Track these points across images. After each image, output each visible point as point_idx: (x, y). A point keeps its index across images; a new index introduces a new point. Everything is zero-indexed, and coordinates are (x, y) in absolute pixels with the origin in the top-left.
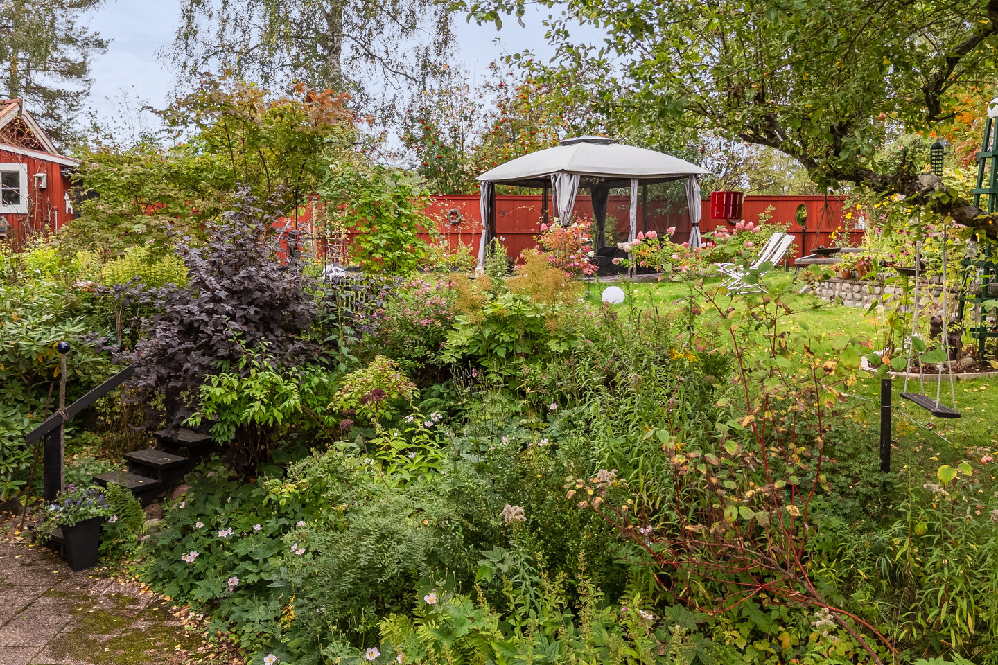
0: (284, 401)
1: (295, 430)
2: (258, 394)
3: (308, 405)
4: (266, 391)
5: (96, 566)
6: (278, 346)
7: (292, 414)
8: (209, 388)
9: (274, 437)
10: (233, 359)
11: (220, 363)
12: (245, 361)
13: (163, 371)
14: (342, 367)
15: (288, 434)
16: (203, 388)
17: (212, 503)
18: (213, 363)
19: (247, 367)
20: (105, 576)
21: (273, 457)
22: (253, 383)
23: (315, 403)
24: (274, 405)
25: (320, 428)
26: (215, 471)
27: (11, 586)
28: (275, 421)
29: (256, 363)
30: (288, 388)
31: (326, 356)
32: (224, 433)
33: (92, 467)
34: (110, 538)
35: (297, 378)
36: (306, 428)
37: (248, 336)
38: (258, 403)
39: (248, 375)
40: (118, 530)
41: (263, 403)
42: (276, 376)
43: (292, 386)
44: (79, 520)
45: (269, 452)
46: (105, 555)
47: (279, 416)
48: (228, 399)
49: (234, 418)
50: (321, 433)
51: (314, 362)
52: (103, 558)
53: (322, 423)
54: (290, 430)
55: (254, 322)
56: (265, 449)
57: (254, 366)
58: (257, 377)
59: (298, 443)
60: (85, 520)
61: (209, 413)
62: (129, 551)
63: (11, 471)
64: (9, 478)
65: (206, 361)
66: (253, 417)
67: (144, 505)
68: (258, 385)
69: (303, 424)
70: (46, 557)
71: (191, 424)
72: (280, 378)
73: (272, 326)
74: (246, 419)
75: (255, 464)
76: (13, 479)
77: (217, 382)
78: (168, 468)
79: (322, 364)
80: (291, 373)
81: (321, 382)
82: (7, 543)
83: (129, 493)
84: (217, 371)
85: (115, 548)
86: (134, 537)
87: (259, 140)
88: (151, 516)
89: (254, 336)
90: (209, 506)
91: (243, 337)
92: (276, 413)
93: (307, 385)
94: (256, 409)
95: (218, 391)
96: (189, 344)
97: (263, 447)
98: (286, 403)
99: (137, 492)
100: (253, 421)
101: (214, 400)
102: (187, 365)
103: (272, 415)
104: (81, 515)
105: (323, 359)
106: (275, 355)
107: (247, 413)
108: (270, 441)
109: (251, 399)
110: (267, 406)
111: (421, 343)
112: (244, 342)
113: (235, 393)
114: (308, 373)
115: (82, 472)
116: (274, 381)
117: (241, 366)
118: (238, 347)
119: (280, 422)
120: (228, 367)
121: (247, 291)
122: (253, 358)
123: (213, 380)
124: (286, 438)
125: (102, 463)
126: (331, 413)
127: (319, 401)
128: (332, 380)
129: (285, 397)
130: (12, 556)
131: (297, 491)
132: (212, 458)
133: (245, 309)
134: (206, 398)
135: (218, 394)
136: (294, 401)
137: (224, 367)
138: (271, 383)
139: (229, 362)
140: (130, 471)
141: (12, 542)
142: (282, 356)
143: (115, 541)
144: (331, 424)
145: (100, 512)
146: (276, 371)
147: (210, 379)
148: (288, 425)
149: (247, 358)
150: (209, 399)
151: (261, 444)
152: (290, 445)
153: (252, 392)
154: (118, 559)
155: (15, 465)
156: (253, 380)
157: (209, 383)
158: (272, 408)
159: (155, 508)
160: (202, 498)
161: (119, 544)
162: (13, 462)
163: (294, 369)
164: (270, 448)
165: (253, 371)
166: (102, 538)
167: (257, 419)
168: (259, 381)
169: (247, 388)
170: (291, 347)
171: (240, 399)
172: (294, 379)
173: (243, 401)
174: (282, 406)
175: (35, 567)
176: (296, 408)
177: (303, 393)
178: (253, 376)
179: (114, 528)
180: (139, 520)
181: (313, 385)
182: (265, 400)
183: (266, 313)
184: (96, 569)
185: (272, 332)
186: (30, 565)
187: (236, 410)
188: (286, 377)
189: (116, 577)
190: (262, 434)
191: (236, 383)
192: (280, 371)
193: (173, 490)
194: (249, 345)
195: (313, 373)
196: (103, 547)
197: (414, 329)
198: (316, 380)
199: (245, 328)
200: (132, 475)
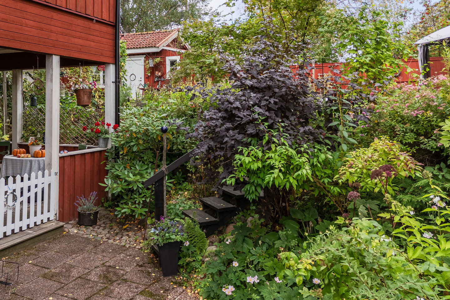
0: (297, 171)
1: (307, 194)
2: (277, 163)
3: (317, 176)
4: (283, 162)
5: (176, 275)
6: (292, 129)
7: (304, 182)
8: (241, 157)
9: (291, 198)
10: (258, 136)
11: (250, 140)
12: (267, 138)
13: (212, 143)
14: (344, 147)
15: (302, 196)
16: (237, 156)
17: (247, 244)
18: (245, 139)
19: (268, 142)
20: (180, 285)
21: (291, 213)
22: (273, 155)
23: (323, 174)
24: (290, 174)
25: (327, 196)
26: (253, 217)
27: (126, 281)
28: (291, 186)
29: (275, 140)
30: (301, 160)
31: (329, 138)
32: (253, 192)
33: (183, 205)
34: (185, 256)
35: (307, 153)
36: (316, 193)
37: (269, 120)
38: (277, 171)
39: (270, 149)
40: (190, 252)
41: (280, 171)
42: (291, 150)
43: (304, 159)
44: (165, 242)
45: (288, 208)
46: (183, 267)
47: (295, 183)
48: (255, 166)
49: (260, 182)
50: (327, 199)
51: (319, 143)
52: (182, 270)
53: (328, 191)
54: (303, 194)
55: (274, 110)
56: (286, 206)
57: (274, 142)
58: (276, 150)
59: (309, 203)
60: (169, 242)
61: (241, 175)
62: (196, 268)
63: (142, 202)
64: (141, 206)
65: (239, 137)
66: (273, 181)
67: (208, 236)
68: (277, 157)
69: (313, 191)
70: (151, 262)
71: (228, 182)
72: (294, 152)
73: (287, 114)
74: (268, 183)
75: (279, 216)
76: (142, 207)
77: (247, 153)
78: (223, 212)
79: (326, 144)
80: (302, 149)
81: (327, 158)
82: (135, 247)
83: (198, 227)
84: (247, 145)
85: (188, 264)
86: (200, 258)
87: (279, 4)
88: (212, 243)
89: (274, 120)
90: (245, 246)
91: (266, 120)
92: (291, 180)
93: (315, 160)
94: (275, 175)
95: (247, 160)
96: (229, 125)
97: (284, 204)
98: (300, 172)
99: (203, 226)
100: (274, 184)
101: (244, 166)
102: (226, 139)
103: (288, 181)
104: (167, 239)
105: (327, 141)
106: (290, 135)
107: (269, 178)
108: (289, 200)
109: (272, 168)
110: (284, 174)
111: (412, 131)
112: (266, 124)
113: (260, 162)
114: (316, 150)
115: (178, 207)
116: (290, 154)
117: (264, 142)
118: (262, 127)
119: (295, 187)
120: (256, 142)
121: (269, 88)
122: (273, 136)
123: (244, 151)
124: (300, 199)
125: (189, 203)
126: (336, 184)
127: (325, 173)
128: (336, 157)
129: (299, 168)
130: (134, 257)
131: (314, 269)
132: (251, 208)
133: (267, 100)
134: (238, 164)
135: (247, 162)
136: (306, 171)
137: (253, 142)
138: (287, 155)
139: (256, 139)
140: (203, 210)
141: (137, 247)
142: (295, 136)
143: (188, 259)
144: (336, 193)
145: (179, 238)
146: (291, 146)
147: (242, 151)
148: (301, 190)
149: (269, 136)
150: (241, 165)
151: (283, 202)
152: (303, 204)
153: (272, 162)
154: (190, 273)
155: (144, 199)
156: (273, 152)
157: (241, 153)
158: (288, 176)
159: (215, 238)
160: (241, 239)
161: (190, 262)
162: (143, 197)
163: (305, 146)
164: (289, 206)
165: (273, 146)
166: (181, 255)
167: (277, 184)
168: (277, 154)
169: (268, 158)
170: (302, 130)
171: (264, 166)
172: (305, 155)
173: (266, 169)
174: (296, 174)
175: (143, 268)
176: (308, 178)
177: (313, 166)
178: (274, 149)
179: (188, 250)
180: (205, 245)
181: (320, 160)
182: (282, 169)
183: (283, 105)
184: (176, 278)
185: (288, 118)
186: (141, 266)
187: (261, 175)
188: (299, 152)
189: (186, 287)
190: (283, 194)
191: (260, 154)
192: (294, 147)
193: (227, 226)
194: (271, 127)
195: (320, 150)
196: (180, 263)
197: (403, 120)
198: (323, 156)
199: (267, 113)
200: (203, 213)
